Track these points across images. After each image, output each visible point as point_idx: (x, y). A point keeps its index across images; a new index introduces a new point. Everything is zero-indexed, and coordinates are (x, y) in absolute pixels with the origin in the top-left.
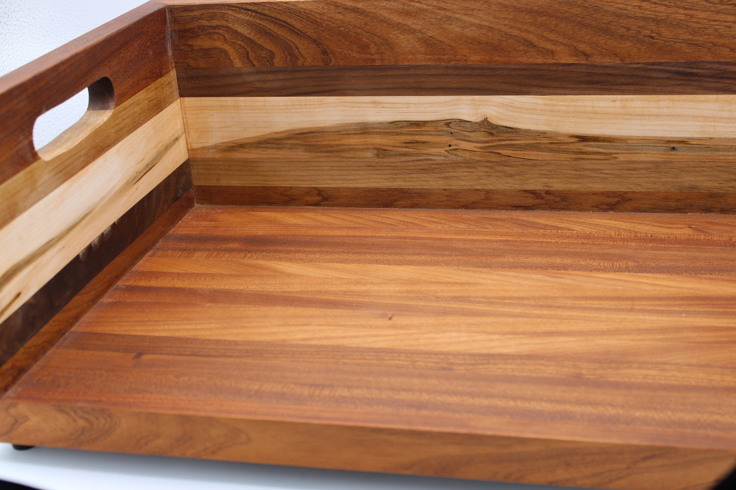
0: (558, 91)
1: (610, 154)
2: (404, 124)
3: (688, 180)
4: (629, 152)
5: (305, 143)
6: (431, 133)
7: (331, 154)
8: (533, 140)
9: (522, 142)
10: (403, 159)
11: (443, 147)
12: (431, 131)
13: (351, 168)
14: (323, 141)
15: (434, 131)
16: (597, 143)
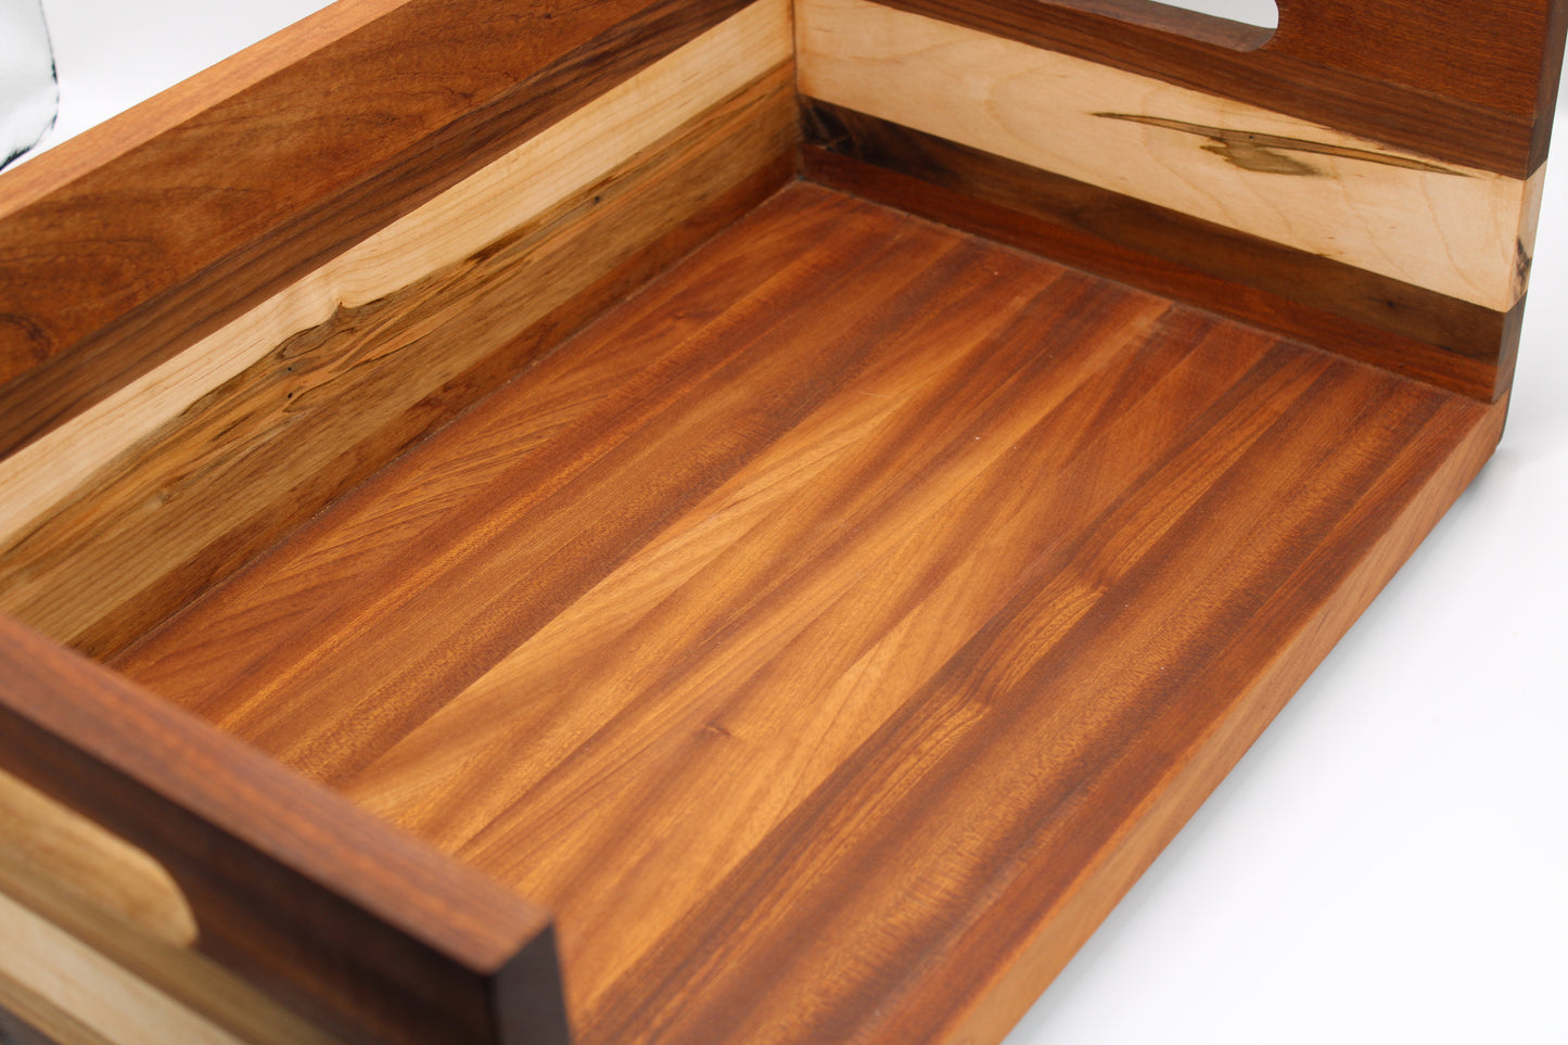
0: (438, 187)
1: (522, 259)
2: (208, 401)
3: (621, 242)
4: (544, 240)
5: (28, 562)
6: (255, 390)
7: (83, 553)
8: (415, 302)
9: (400, 316)
10: (216, 474)
11: (280, 406)
12: (257, 385)
13: (127, 557)
14: (61, 535)
15: (263, 382)
16: (502, 252)
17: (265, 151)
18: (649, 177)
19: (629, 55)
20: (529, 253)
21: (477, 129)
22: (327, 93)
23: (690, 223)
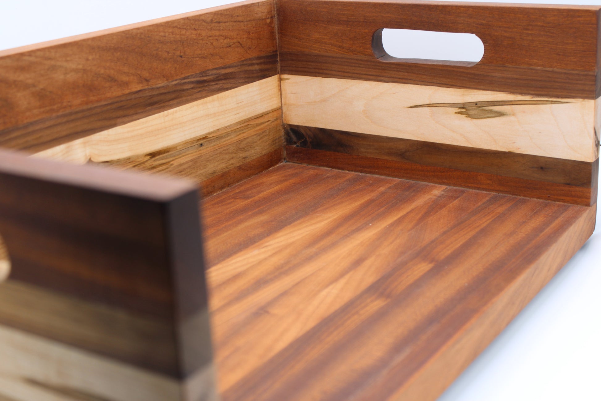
0: (134, 118)
1: (169, 162)
3: (212, 167)
4: (179, 156)
16: (161, 156)
17: (59, 76)
18: (223, 142)
19: (215, 84)
20: (173, 160)
21: (151, 97)
22: (87, 60)
23: (240, 168)
